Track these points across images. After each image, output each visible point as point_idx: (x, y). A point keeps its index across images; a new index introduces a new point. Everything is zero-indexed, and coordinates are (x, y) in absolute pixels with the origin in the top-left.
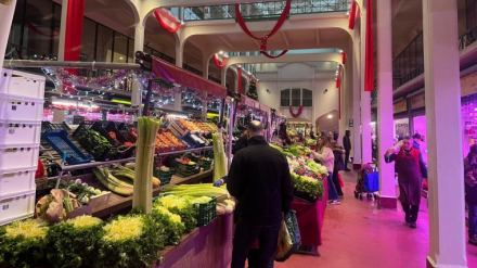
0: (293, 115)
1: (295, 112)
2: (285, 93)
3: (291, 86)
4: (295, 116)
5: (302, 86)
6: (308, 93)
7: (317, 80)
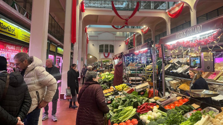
0: (105, 57)
1: (106, 55)
2: (101, 46)
3: (104, 43)
4: (106, 57)
5: (109, 43)
6: (112, 47)
7: (116, 41)
